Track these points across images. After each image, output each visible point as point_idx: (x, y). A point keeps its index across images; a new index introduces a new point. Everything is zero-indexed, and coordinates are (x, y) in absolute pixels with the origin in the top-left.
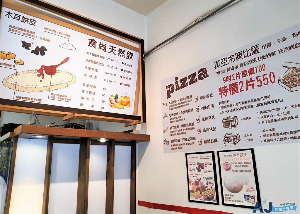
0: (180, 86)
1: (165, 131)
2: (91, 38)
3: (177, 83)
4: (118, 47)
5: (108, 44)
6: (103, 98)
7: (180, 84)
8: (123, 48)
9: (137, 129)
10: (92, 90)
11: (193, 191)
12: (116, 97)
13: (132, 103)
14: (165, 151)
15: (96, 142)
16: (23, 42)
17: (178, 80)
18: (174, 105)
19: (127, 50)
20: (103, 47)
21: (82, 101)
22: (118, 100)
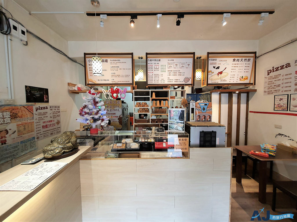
0: (275, 71)
1: (265, 88)
2: (234, 58)
3: (273, 69)
4: (244, 59)
5: (240, 59)
6: (237, 78)
7: (275, 70)
8: (246, 58)
9: (250, 87)
10: (234, 76)
11: (276, 107)
12: (242, 77)
13: (249, 78)
14: (264, 95)
15: (235, 93)
16: (213, 67)
17: (274, 68)
18: (271, 78)
19: (248, 58)
20: (238, 60)
21: (230, 80)
22: (243, 78)
